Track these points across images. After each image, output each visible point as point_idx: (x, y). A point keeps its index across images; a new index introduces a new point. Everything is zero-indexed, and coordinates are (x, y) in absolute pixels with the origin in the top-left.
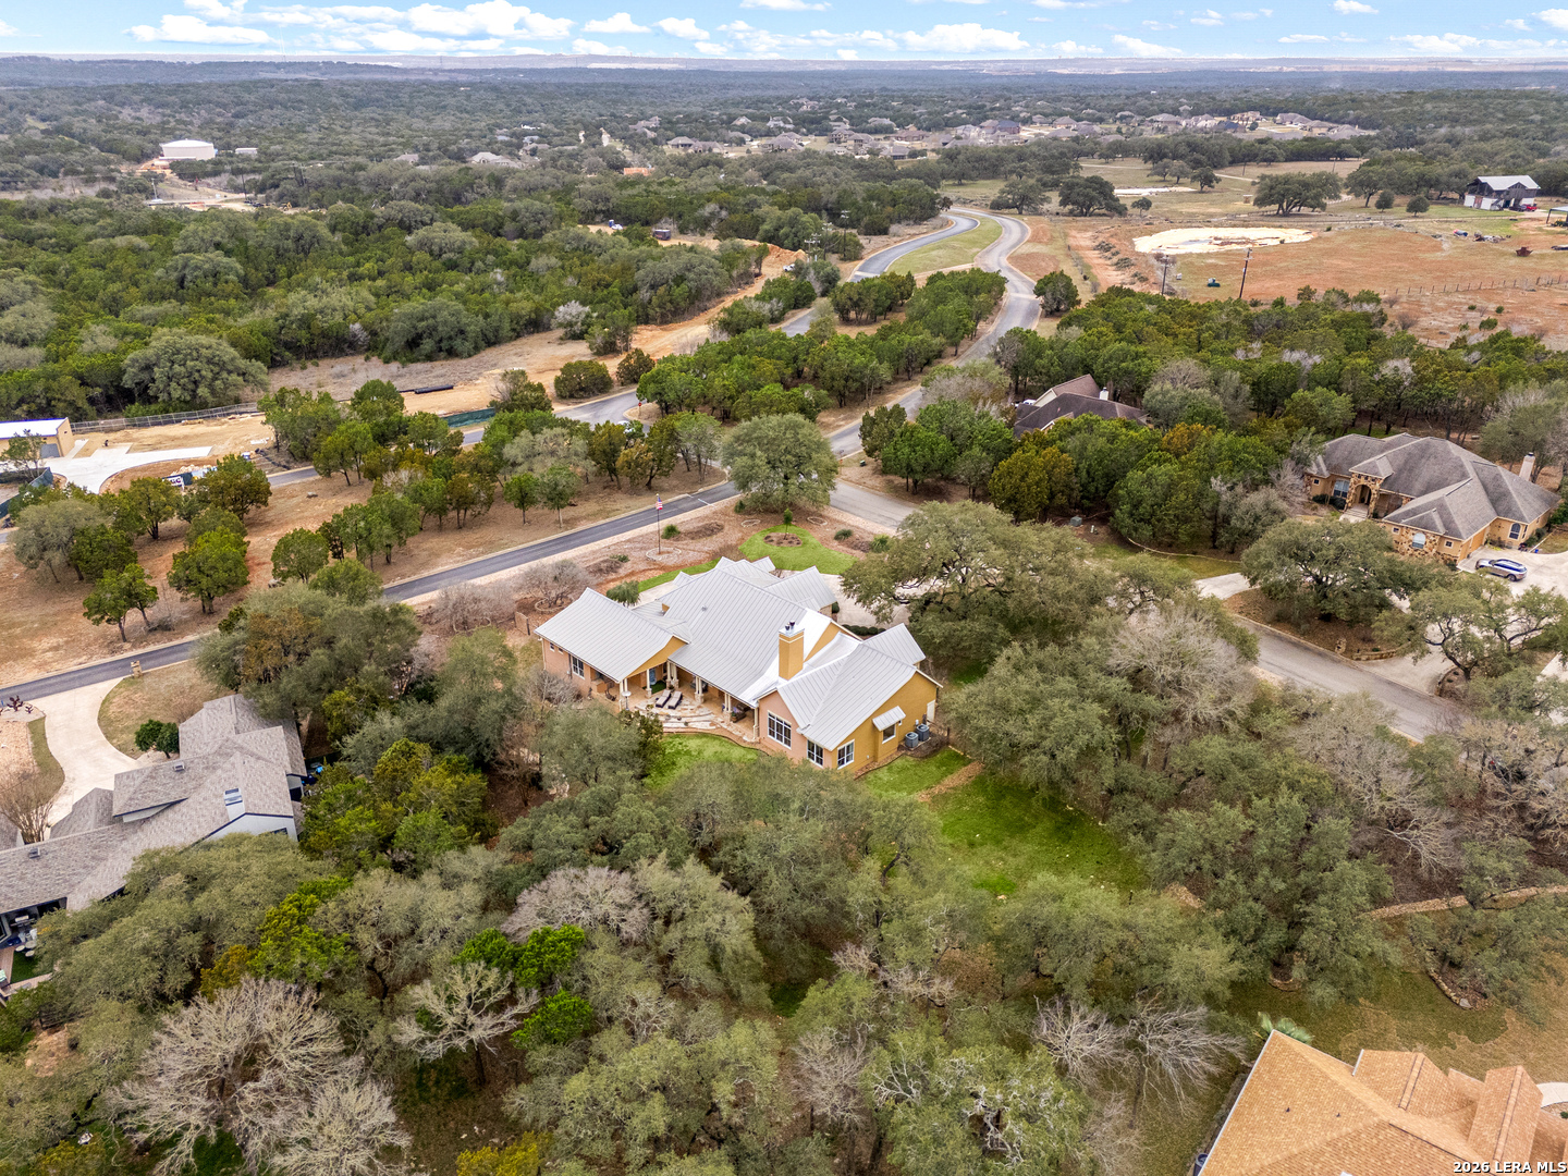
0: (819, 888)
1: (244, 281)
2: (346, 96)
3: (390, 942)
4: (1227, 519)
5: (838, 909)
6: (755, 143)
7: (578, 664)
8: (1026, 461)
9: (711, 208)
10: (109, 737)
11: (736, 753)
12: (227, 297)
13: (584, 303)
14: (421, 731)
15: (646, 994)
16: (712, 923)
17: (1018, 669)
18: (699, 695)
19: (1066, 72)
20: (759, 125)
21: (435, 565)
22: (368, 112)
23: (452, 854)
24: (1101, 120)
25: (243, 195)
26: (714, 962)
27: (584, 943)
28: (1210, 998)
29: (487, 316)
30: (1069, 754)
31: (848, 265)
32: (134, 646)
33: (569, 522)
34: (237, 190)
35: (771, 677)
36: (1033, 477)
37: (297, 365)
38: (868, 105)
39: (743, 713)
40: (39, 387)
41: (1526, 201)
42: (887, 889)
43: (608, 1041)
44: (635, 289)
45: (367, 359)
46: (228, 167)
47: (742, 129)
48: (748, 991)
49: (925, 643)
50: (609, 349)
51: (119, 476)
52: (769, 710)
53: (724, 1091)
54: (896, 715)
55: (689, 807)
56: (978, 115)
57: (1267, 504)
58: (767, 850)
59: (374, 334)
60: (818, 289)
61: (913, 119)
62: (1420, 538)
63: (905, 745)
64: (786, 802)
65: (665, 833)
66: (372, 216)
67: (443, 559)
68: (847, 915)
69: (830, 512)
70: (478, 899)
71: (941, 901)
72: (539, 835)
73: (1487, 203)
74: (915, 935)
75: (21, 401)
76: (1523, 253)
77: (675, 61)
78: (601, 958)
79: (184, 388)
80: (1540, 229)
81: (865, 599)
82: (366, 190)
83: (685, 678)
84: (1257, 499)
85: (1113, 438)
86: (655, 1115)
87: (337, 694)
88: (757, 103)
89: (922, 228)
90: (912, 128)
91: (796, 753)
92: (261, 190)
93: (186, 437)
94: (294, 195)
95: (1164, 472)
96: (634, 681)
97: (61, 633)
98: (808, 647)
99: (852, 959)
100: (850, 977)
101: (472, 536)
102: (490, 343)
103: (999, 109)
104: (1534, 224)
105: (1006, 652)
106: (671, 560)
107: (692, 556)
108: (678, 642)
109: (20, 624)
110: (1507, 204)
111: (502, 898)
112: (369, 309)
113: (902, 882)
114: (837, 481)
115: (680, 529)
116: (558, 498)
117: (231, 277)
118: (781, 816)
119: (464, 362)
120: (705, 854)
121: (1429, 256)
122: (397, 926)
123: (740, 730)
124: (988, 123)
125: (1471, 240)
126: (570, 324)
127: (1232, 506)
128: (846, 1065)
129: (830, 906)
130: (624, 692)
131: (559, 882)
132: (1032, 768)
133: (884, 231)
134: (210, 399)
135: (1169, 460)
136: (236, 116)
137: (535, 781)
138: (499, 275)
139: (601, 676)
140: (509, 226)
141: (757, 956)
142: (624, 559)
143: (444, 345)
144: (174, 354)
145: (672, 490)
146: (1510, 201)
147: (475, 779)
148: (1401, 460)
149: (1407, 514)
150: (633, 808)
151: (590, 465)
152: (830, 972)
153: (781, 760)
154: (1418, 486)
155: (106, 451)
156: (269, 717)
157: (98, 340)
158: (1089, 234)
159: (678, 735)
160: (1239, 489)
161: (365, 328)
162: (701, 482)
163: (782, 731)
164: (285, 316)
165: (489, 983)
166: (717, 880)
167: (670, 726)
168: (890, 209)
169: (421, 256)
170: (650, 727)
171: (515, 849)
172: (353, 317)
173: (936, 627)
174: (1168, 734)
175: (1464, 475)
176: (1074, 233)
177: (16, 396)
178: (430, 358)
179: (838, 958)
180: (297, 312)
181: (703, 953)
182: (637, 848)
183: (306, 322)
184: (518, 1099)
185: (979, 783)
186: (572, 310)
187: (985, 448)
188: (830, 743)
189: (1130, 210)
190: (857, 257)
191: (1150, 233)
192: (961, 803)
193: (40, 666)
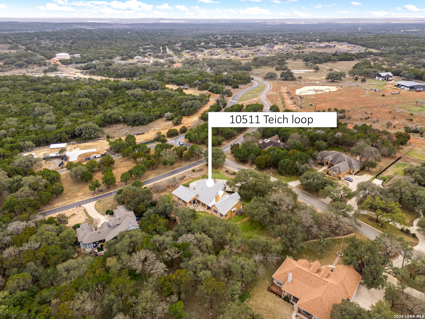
0: (222, 237)
1: (93, 104)
2: (99, 36)
3: (160, 245)
4: (298, 169)
5: (225, 240)
6: (206, 51)
7: (180, 199)
8: (262, 158)
9: (197, 81)
10: (99, 212)
11: (208, 215)
12: (90, 109)
13: (171, 112)
14: (156, 212)
15: (198, 251)
16: (206, 242)
17: (256, 201)
18: (201, 204)
19: (289, 23)
20: (207, 46)
21: (149, 178)
22: (105, 41)
23: (166, 232)
24: (296, 43)
25: (80, 71)
26: (207, 247)
27: (189, 244)
28: (278, 253)
29: (150, 115)
30: (261, 216)
31: (229, 98)
32: (97, 195)
33: (174, 168)
34: (78, 68)
35: (214, 202)
36: (263, 161)
37: (109, 126)
38: (236, 37)
39: (209, 208)
40: (59, 135)
41: (390, 79)
42: (232, 237)
43: (193, 257)
44: (182, 108)
45: (124, 125)
46: (74, 61)
47: (203, 47)
48: (212, 252)
49: (241, 195)
50: (177, 124)
51: (79, 156)
52: (214, 208)
53: (209, 263)
54: (235, 209)
55: (202, 225)
56: (264, 42)
57: (306, 167)
58: (214, 231)
59: (124, 119)
60: (222, 107)
61: (247, 43)
62: (335, 173)
63: (237, 214)
64: (217, 224)
65: (198, 229)
66: (118, 85)
67: (150, 176)
68: (226, 241)
69: (225, 166)
70: (172, 239)
71: (239, 239)
72: (179, 229)
73: (381, 79)
74: (236, 244)
75: (55, 138)
76: (383, 95)
77: (184, 20)
78: (191, 246)
79: (88, 135)
80: (391, 87)
81: (230, 187)
82: (112, 72)
83: (199, 202)
84: (303, 166)
85: (278, 153)
86: (201, 266)
87: (140, 205)
88: (207, 36)
89: (247, 86)
90: (247, 46)
91: (218, 215)
92: (85, 69)
93: (90, 146)
94: (93, 72)
95: (287, 160)
96: (190, 202)
97: (82, 192)
98: (220, 197)
99: (227, 247)
100: (226, 249)
101: (155, 171)
102: (151, 122)
103: (270, 39)
104: (390, 86)
105: (254, 198)
106: (194, 177)
107: (198, 176)
108: (197, 195)
109: (74, 190)
110: (385, 79)
111: (175, 238)
112: (123, 113)
113: (234, 236)
114: (226, 159)
115: (195, 170)
116: (172, 164)
117: (91, 104)
118: (216, 226)
119: (145, 126)
120: (205, 232)
121: (362, 96)
122: (161, 242)
123: (208, 211)
124: (266, 44)
125: (373, 91)
126: (168, 117)
127: (299, 167)
128: (225, 260)
129: (224, 240)
130: (188, 204)
131: (184, 236)
132: (256, 218)
133: (238, 87)
134: (94, 137)
135: (288, 158)
136: (72, 43)
137: (175, 220)
138: (150, 102)
139: (184, 201)
140: (150, 87)
141: (213, 247)
142: (185, 177)
143: (141, 122)
144: (87, 128)
145: (193, 161)
146: (386, 78)
147: (167, 220)
148: (334, 156)
149: (333, 168)
150: (193, 225)
151: (177, 156)
152: (224, 249)
153: (216, 217)
154: (336, 162)
155: (75, 150)
156: (130, 210)
157: (67, 122)
158: (286, 88)
159: (198, 212)
160: (301, 164)
161: (122, 118)
162: (199, 158)
163: (216, 212)
164: (105, 115)
165: (176, 250)
166: (207, 236)
167: (197, 210)
168: (239, 81)
169: (132, 98)
170: (194, 211)
171: (175, 231)
172: (120, 115)
173: (243, 192)
174: (279, 213)
175: (345, 160)
176: (282, 87)
177: (54, 137)
178: (138, 126)
179: (225, 247)
180: (108, 114)
181: (205, 246)
182: (195, 231)
183: (110, 117)
184: (182, 265)
185: (249, 220)
186: (168, 114)
187: (255, 154)
188: (224, 214)
189: (297, 79)
190: (231, 96)
191: (300, 88)
192: (246, 224)
193: (81, 198)
